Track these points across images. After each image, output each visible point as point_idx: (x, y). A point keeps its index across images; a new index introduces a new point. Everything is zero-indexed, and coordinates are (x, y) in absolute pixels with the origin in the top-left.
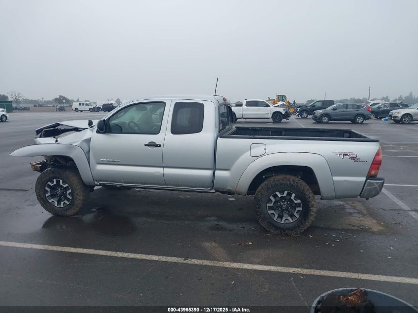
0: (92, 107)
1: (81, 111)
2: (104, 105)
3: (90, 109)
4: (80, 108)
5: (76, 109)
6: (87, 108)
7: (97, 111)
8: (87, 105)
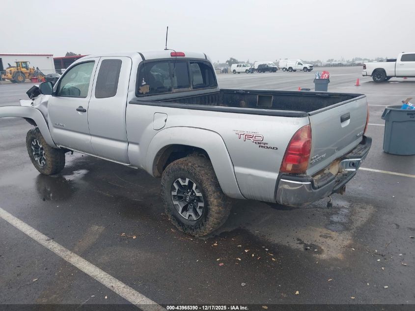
0: (248, 68)
1: (239, 73)
2: (260, 66)
3: (247, 70)
4: (238, 69)
5: (234, 70)
6: (244, 69)
7: (252, 73)
8: (244, 66)
